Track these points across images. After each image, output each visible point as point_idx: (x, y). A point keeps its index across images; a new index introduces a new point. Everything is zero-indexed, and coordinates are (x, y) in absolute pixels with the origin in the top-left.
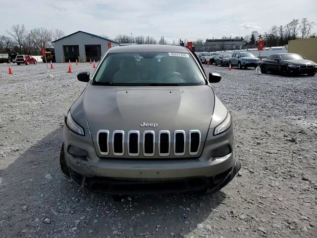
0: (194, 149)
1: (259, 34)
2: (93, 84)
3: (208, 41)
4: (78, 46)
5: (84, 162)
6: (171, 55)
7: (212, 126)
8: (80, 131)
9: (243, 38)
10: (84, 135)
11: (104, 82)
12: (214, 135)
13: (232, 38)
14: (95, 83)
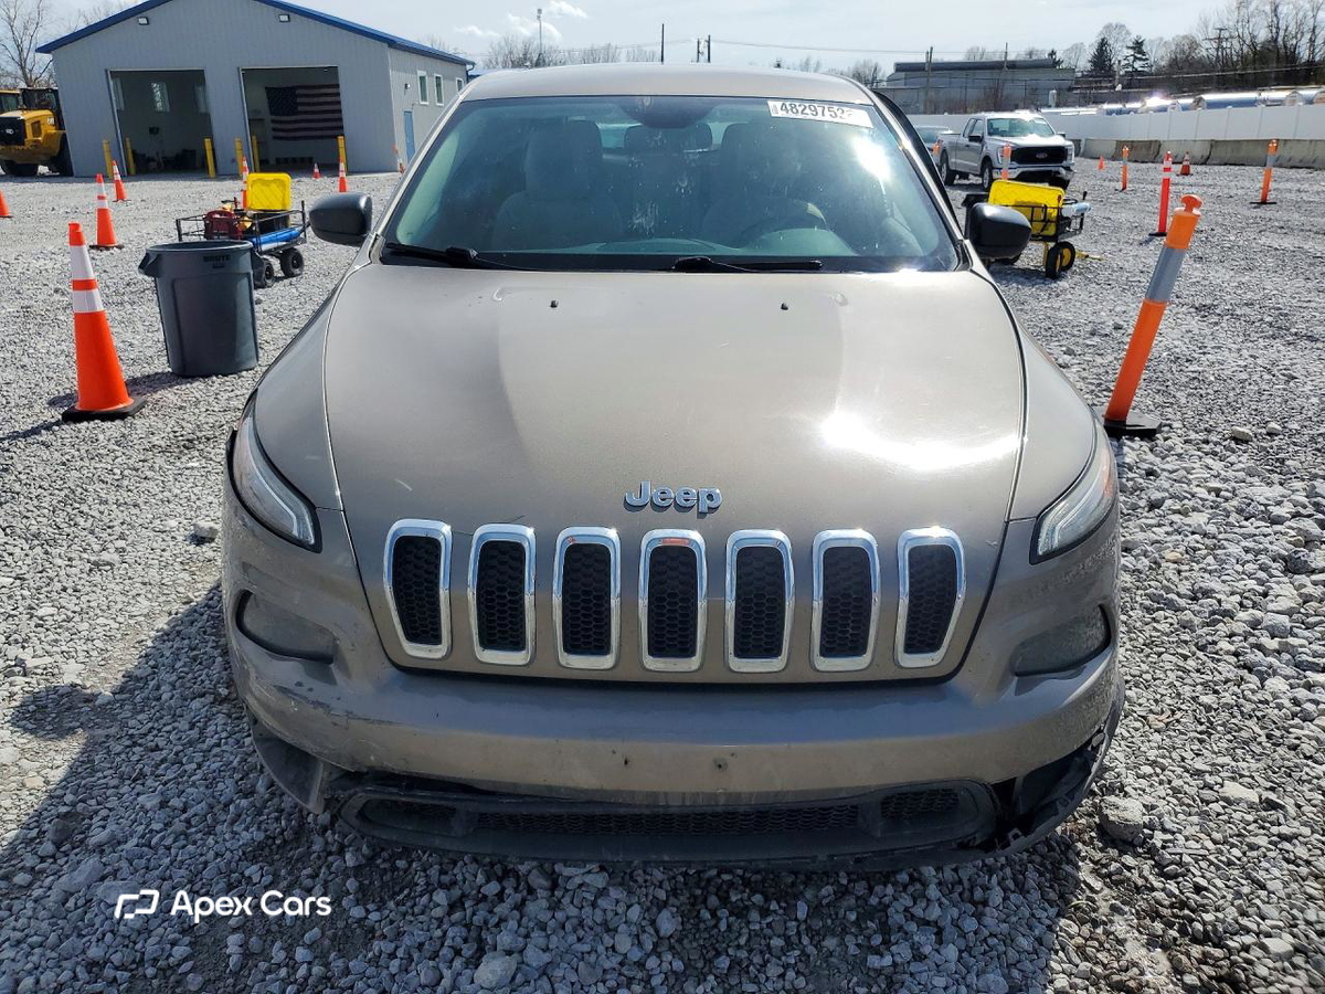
0: (923, 635)
1: (1133, 37)
2: (384, 260)
3: (900, 68)
4: (201, 73)
5: (320, 690)
6: (782, 114)
7: (1026, 506)
8: (297, 522)
9: (1058, 56)
10: (317, 548)
11: (439, 246)
12: (1035, 558)
13: (1011, 57)
14: (395, 254)
